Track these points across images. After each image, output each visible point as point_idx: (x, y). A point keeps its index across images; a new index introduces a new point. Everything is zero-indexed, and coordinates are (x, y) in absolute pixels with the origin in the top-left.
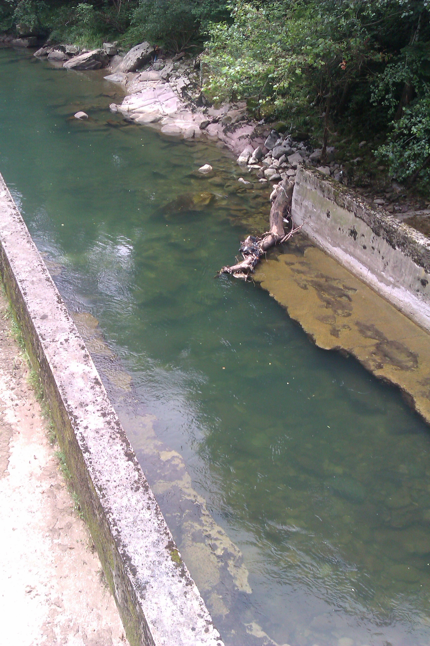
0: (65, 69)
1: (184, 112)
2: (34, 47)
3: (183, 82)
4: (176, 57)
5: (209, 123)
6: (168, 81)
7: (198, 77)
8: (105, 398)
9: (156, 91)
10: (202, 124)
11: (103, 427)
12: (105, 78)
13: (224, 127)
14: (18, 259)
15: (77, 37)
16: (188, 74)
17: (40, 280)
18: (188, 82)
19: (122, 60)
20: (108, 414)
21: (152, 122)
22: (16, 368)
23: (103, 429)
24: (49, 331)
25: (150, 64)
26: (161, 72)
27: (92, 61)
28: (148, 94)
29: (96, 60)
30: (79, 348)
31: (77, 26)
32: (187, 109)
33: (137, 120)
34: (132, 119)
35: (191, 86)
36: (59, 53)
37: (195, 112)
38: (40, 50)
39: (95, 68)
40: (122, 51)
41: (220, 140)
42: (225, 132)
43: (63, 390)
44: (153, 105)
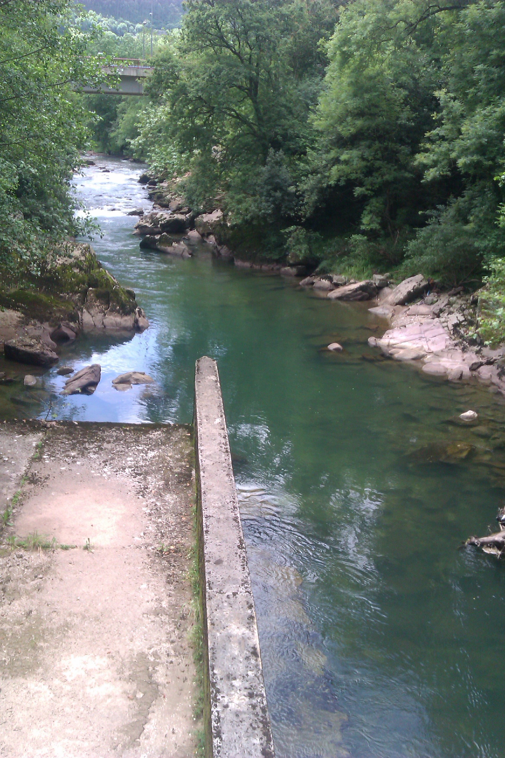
0: (329, 299)
1: (452, 351)
2: (301, 275)
3: (455, 318)
4: (452, 291)
5: (481, 364)
6: (438, 316)
7: (475, 313)
8: (258, 674)
9: (422, 327)
10: (473, 365)
11: (245, 710)
12: (370, 310)
13: (500, 370)
14: (211, 492)
15: (347, 268)
16: (463, 310)
17: (227, 519)
18: (462, 319)
19: (391, 293)
20: (256, 695)
21: (414, 359)
22: (183, 618)
23: (245, 713)
24: (220, 580)
25: (422, 298)
26: (432, 306)
27: (358, 292)
28: (413, 328)
29: (363, 291)
30: (246, 606)
31: (348, 256)
32: (457, 348)
33: (396, 356)
34: (391, 354)
35: (465, 323)
36: (325, 283)
37: (466, 352)
38: (307, 279)
39: (361, 300)
40: (393, 283)
41: (493, 384)
42: (500, 375)
43: (214, 653)
44: (418, 341)
